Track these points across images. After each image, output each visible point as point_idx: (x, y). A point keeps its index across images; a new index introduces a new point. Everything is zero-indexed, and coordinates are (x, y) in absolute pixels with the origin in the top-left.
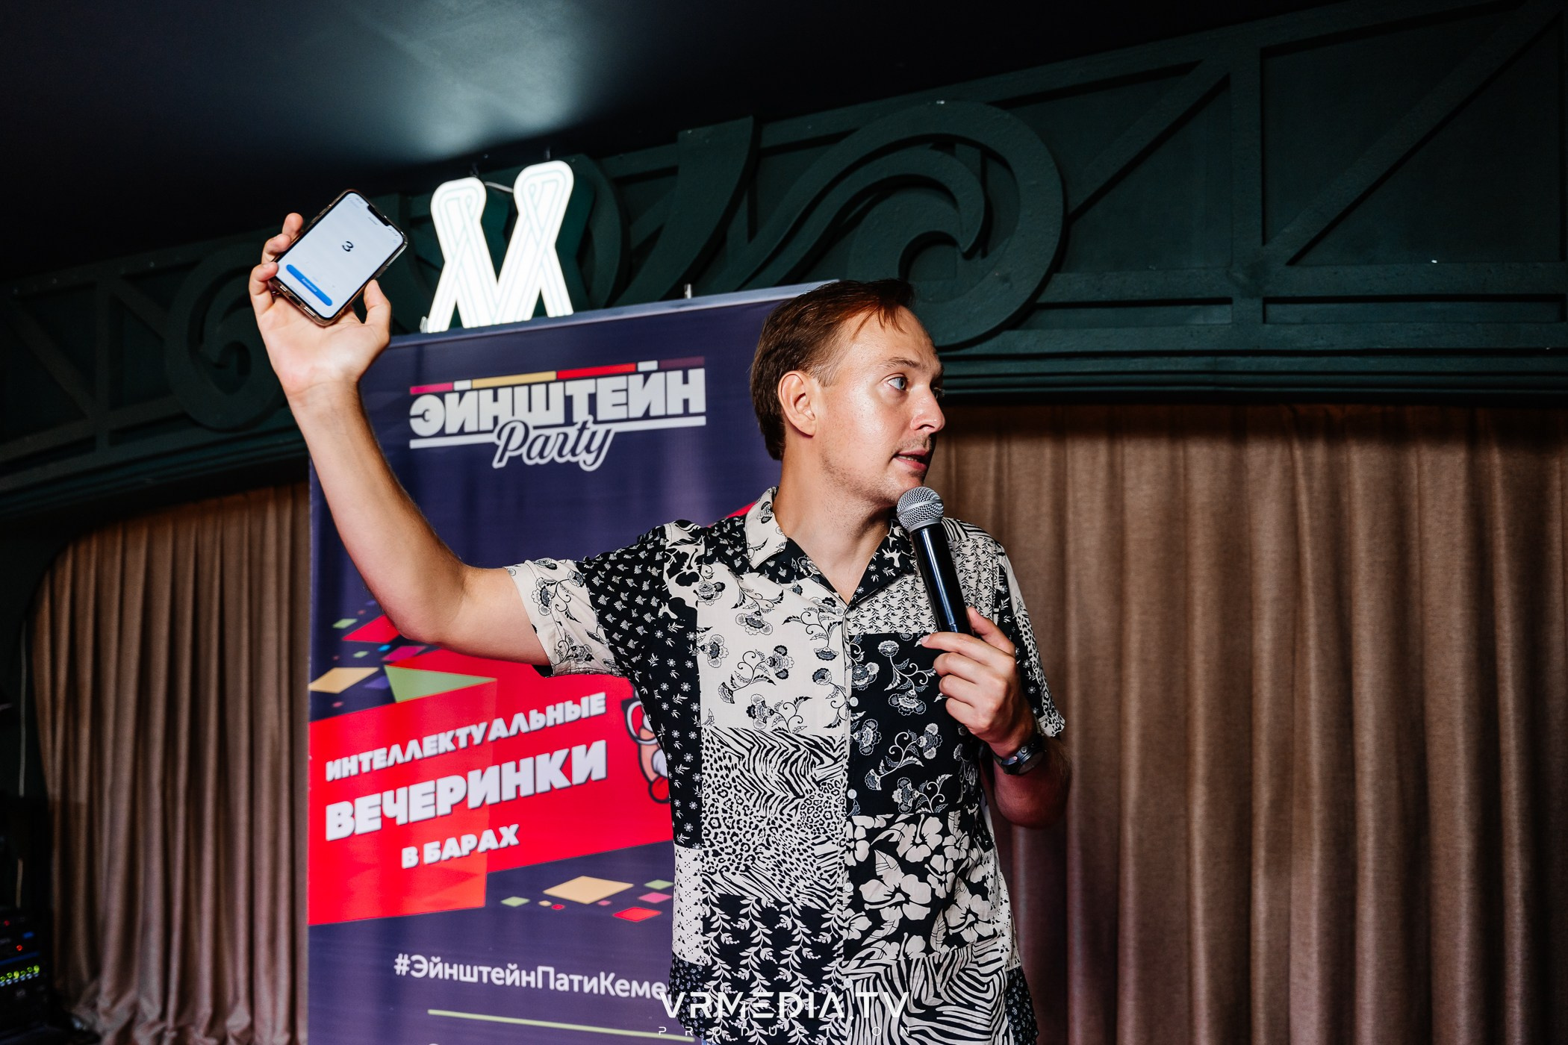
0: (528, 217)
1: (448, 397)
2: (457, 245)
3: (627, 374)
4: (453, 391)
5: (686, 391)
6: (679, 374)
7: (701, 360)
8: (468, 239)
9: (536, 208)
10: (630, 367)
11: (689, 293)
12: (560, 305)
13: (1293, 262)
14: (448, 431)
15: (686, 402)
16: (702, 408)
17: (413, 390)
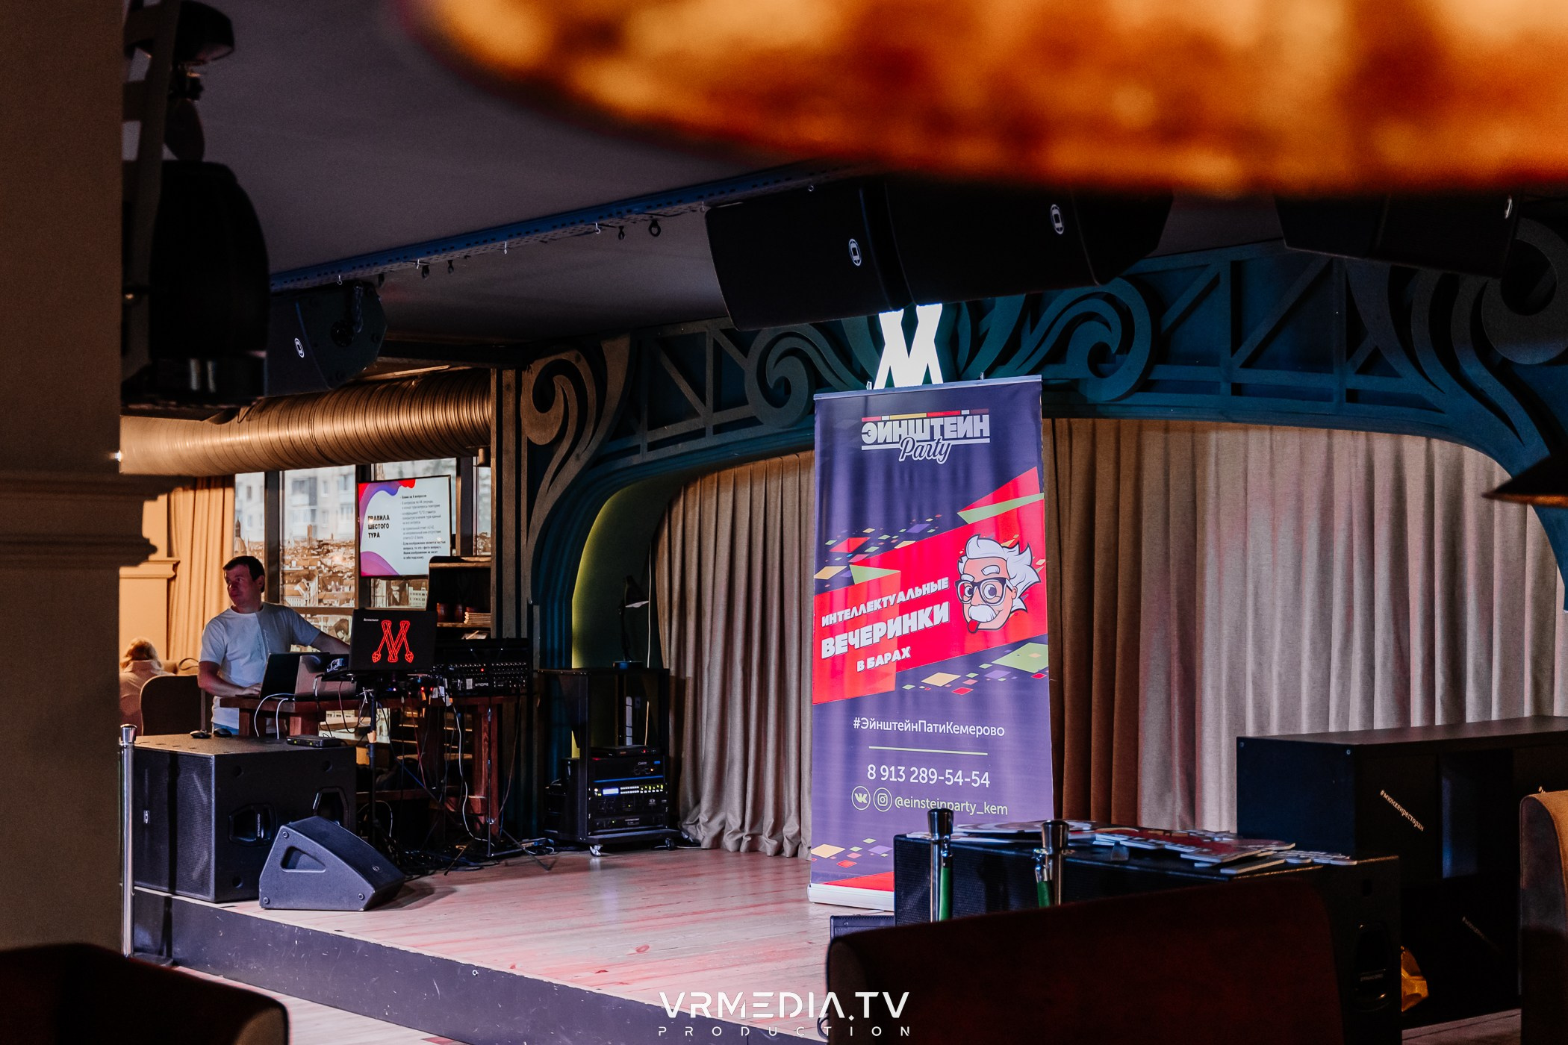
1: (879, 424)
4: (882, 421)
5: (981, 426)
6: (979, 417)
14: (879, 441)
15: (981, 431)
16: (988, 435)
17: (863, 420)
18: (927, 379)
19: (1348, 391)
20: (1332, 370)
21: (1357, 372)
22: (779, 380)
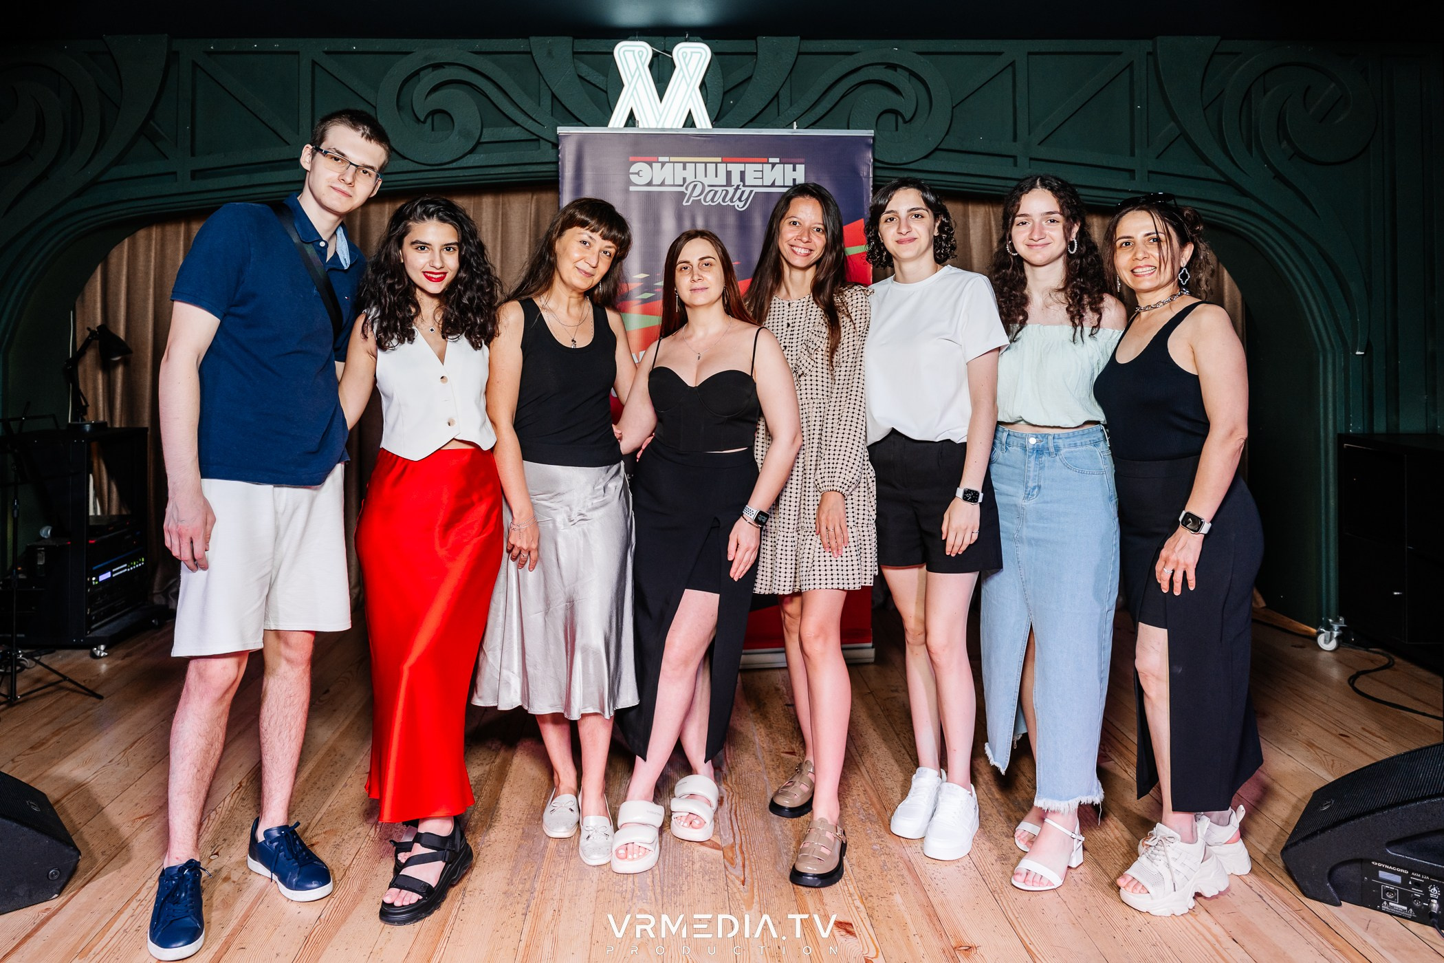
7: (803, 160)
11: (795, 126)
13: (1039, 144)
18: (690, 122)
19: (1150, 172)
20: (1132, 154)
21: (1157, 158)
22: (433, 113)
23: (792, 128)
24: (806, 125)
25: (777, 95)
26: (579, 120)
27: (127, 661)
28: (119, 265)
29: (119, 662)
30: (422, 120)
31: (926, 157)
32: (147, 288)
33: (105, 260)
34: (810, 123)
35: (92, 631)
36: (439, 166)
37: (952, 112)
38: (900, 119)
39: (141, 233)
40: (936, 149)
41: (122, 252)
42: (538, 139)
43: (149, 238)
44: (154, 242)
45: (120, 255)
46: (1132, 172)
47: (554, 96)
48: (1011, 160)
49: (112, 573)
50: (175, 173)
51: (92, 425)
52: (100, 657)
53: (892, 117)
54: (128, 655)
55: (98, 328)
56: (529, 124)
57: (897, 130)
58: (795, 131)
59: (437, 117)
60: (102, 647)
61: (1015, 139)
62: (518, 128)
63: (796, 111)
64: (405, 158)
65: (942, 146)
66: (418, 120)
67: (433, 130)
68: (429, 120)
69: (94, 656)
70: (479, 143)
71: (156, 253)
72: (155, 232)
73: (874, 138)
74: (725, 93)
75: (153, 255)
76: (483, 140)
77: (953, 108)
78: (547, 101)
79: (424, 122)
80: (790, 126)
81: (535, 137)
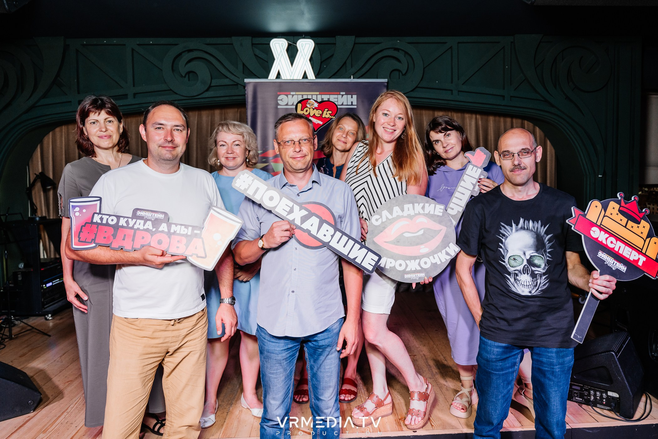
0: (301, 51)
1: (289, 96)
2: (279, 55)
3: (338, 95)
4: (291, 95)
5: (352, 100)
6: (350, 96)
7: (356, 93)
8: (282, 54)
9: (303, 50)
10: (339, 93)
12: (311, 76)
13: (463, 84)
14: (289, 104)
15: (352, 102)
16: (356, 104)
17: (278, 93)
18: (305, 76)
19: (511, 97)
20: (504, 89)
21: (515, 90)
22: (189, 73)
23: (351, 78)
24: (358, 77)
25: (345, 63)
26: (255, 75)
27: (61, 321)
28: (48, 144)
29: (58, 321)
30: (184, 75)
31: (412, 91)
32: (62, 155)
33: (41, 142)
34: (360, 76)
35: (45, 308)
36: (192, 97)
37: (424, 70)
38: (401, 74)
39: (58, 130)
40: (417, 87)
41: (49, 139)
42: (237, 84)
43: (61, 131)
44: (63, 134)
45: (48, 140)
46: (503, 97)
47: (244, 65)
48: (450, 92)
49: (52, 283)
50: (70, 102)
51: (40, 218)
52: (49, 320)
53: (397, 73)
54: (61, 319)
55: (40, 173)
56: (233, 77)
57: (399, 78)
58: (352, 80)
59: (191, 75)
60: (50, 315)
61: (452, 82)
62: (228, 79)
63: (354, 70)
64: (177, 94)
65: (419, 86)
66: (182, 76)
67: (189, 80)
68: (187, 76)
69: (46, 319)
70: (210, 87)
71: (65, 139)
72: (64, 128)
73: (388, 83)
74: (321, 63)
75: (63, 139)
76: (212, 85)
77: (424, 68)
78: (240, 67)
79: (185, 77)
80: (350, 78)
81: (235, 83)
